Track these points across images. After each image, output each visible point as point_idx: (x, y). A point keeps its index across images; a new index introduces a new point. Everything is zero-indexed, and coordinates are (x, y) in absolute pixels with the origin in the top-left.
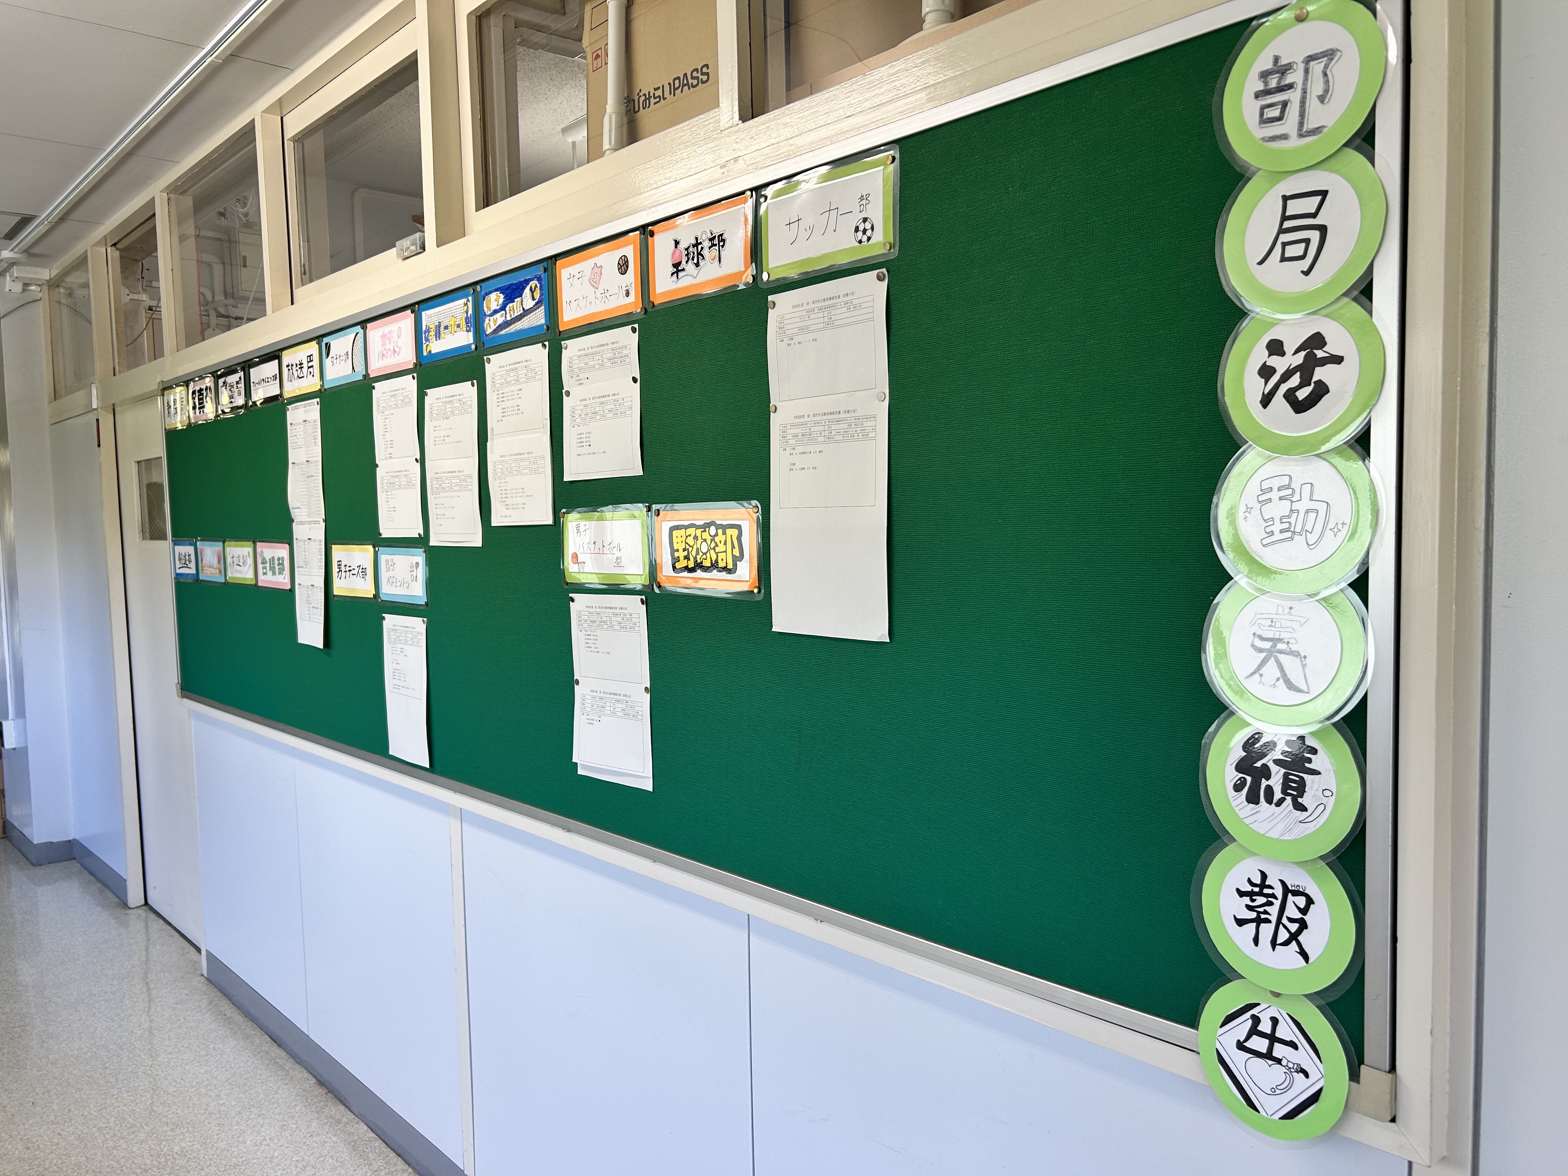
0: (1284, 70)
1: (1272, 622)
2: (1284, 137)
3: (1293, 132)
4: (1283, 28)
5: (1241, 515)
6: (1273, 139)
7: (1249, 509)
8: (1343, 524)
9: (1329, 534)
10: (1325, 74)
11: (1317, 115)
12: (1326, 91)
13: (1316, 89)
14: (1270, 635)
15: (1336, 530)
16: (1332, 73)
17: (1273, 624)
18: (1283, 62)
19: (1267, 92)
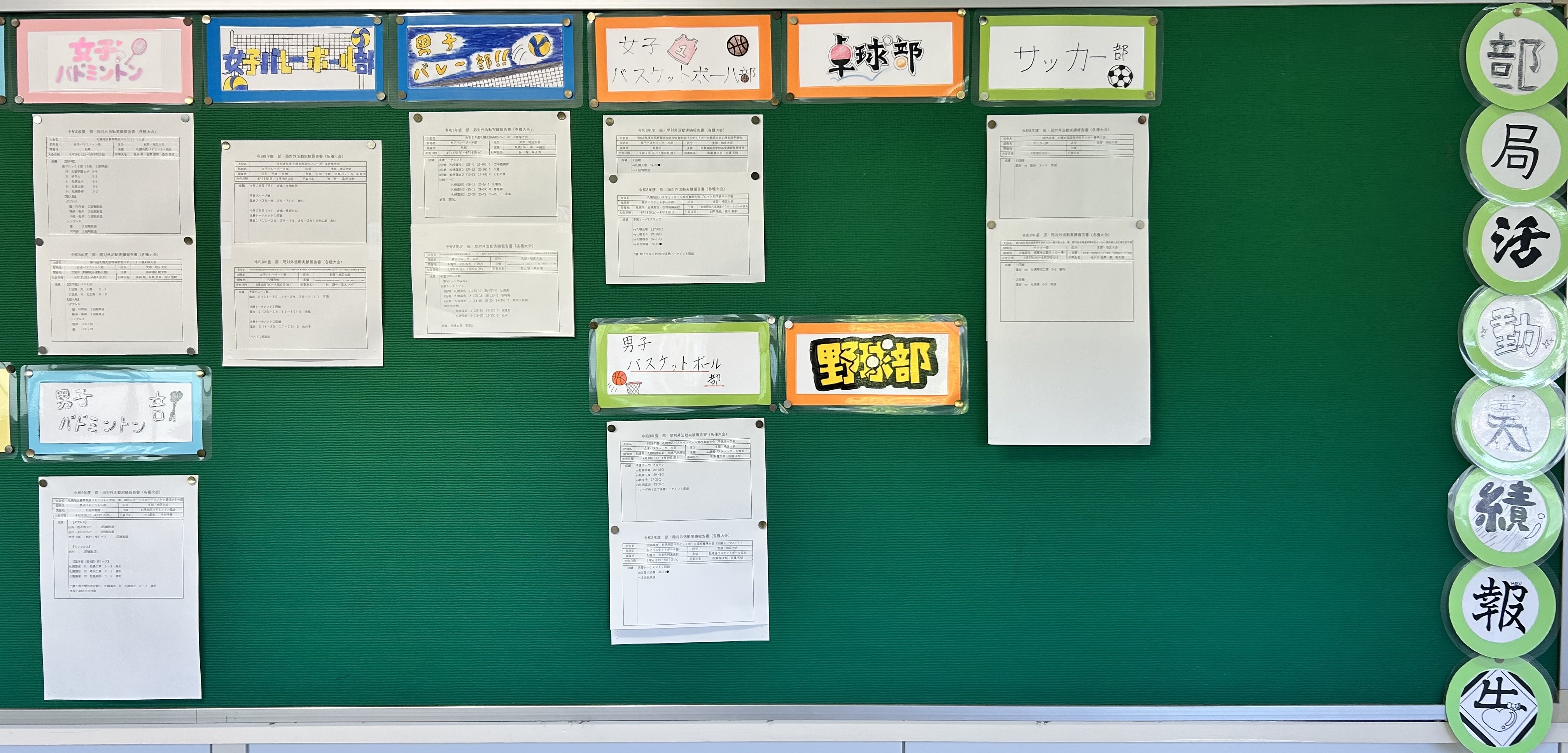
0: (1507, 44)
1: (1501, 406)
2: (1509, 87)
3: (1515, 85)
4: (1506, 17)
5: (1479, 334)
6: (1502, 86)
7: (1484, 330)
8: (1551, 340)
9: (1541, 346)
10: (1534, 54)
11: (1530, 79)
12: (1536, 65)
13: (1529, 62)
14: (1500, 415)
15: (1546, 344)
16: (1539, 55)
17: (1502, 408)
18: (1506, 38)
19: (1496, 55)
